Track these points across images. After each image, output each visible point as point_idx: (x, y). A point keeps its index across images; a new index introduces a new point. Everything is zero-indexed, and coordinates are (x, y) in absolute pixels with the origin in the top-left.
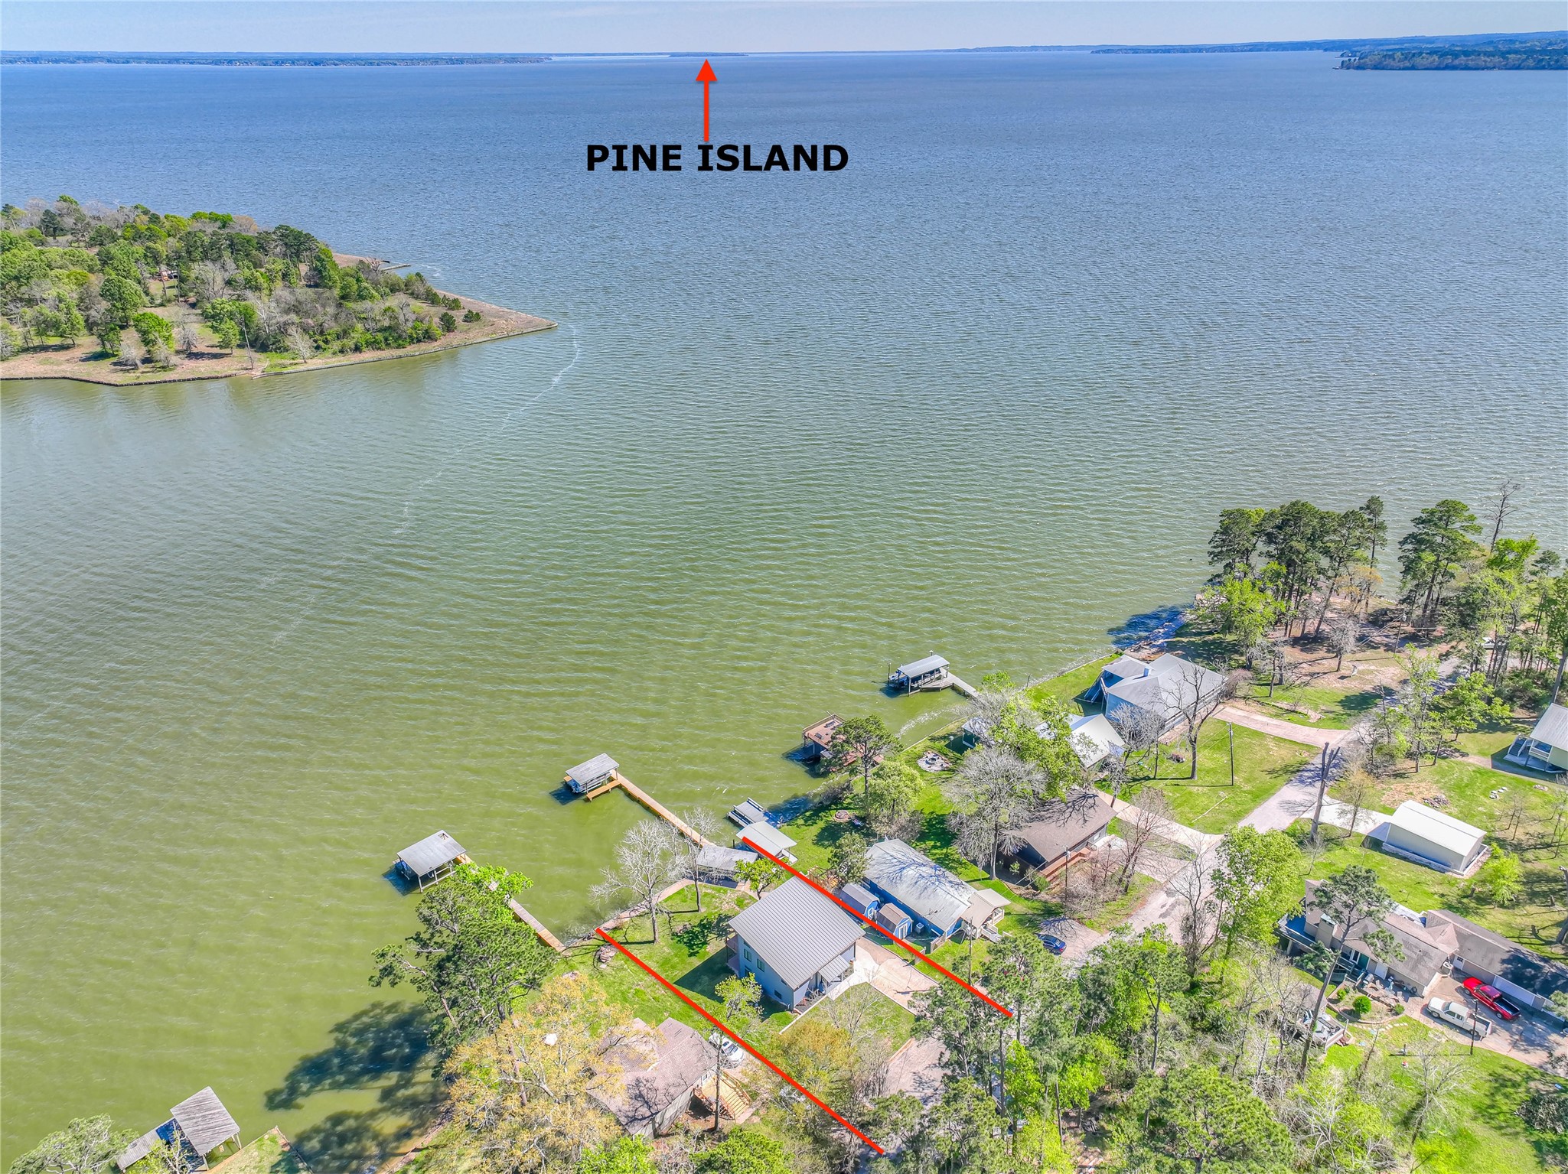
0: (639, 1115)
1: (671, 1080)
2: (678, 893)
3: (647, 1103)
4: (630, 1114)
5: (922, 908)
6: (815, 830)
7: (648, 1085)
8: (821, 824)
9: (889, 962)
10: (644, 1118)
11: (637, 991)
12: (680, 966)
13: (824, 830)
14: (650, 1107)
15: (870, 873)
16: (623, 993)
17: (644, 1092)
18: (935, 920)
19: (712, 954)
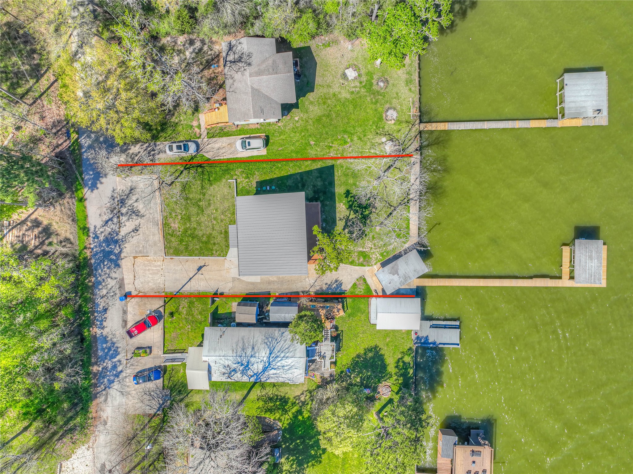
0: (231, 53)
1: (235, 84)
2: (408, 227)
3: (234, 62)
4: (234, 48)
5: (233, 333)
6: (391, 361)
7: (243, 69)
8: (391, 369)
9: (230, 285)
10: (227, 54)
11: (346, 142)
12: (343, 179)
13: (384, 366)
14: (231, 62)
15: (287, 333)
16: (352, 134)
17: (240, 64)
18: (218, 330)
19: (337, 205)
